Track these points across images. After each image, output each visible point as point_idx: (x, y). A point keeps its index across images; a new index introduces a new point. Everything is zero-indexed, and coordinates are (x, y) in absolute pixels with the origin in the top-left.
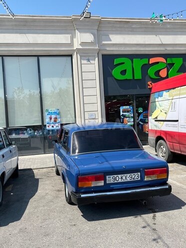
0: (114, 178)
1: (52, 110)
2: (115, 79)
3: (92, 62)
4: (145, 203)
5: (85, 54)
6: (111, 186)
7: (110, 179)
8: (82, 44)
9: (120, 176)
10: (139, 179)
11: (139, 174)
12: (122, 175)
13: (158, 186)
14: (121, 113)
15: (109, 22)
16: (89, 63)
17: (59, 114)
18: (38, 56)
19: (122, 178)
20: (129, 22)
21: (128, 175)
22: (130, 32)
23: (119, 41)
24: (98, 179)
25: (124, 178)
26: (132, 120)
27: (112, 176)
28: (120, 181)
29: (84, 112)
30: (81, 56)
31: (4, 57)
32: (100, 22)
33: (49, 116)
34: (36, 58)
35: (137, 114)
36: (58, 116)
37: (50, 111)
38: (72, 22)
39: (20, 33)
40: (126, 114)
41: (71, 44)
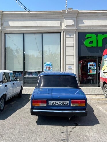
0: (53, 103)
1: (48, 63)
2: (86, 46)
3: (72, 36)
4: (70, 119)
5: (68, 32)
6: (51, 107)
7: (51, 103)
8: (67, 26)
9: (56, 102)
10: (68, 105)
11: (68, 102)
12: (58, 102)
13: (79, 110)
14: (89, 67)
15: (83, 13)
16: (70, 37)
17: (51, 65)
18: (42, 33)
19: (57, 103)
20: (96, 12)
21: (62, 102)
22: (97, 19)
23: (89, 24)
24: (43, 102)
25: (59, 103)
26: (95, 71)
27: (52, 102)
28: (56, 105)
29: (66, 65)
30: (66, 33)
31: (24, 34)
32: (78, 13)
33: (46, 66)
34: (41, 34)
35: (99, 68)
36: (51, 67)
37: (47, 64)
38: (62, 14)
39: (33, 21)
40: (92, 67)
41: (61, 26)
